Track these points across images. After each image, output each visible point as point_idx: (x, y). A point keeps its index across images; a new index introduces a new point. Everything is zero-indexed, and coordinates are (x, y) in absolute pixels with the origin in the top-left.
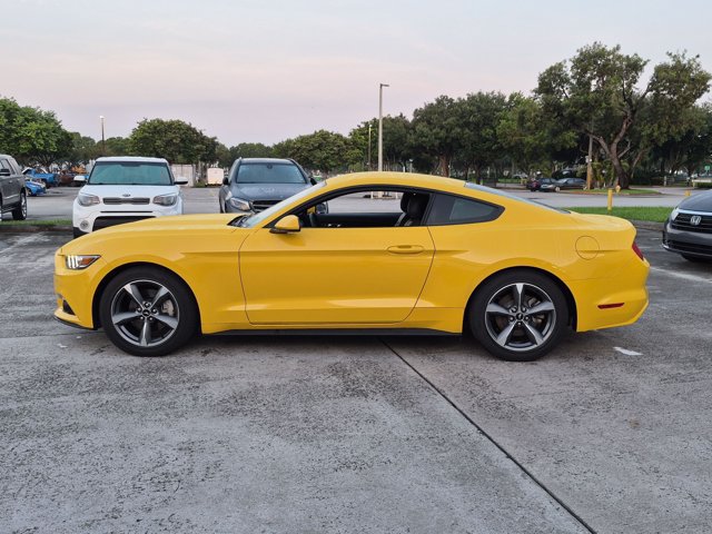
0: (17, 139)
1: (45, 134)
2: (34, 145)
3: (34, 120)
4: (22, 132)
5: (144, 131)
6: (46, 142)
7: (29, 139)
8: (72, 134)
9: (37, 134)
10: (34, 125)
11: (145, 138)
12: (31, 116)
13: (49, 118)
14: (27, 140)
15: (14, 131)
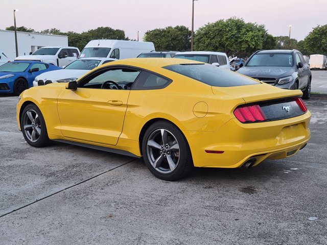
0: (241, 42)
1: (256, 38)
2: (249, 46)
3: (252, 31)
4: (244, 38)
5: (316, 33)
6: (256, 43)
7: (247, 42)
8: (275, 38)
9: (252, 39)
10: (250, 33)
11: (316, 38)
12: (250, 28)
13: (261, 29)
14: (246, 43)
15: (239, 37)
